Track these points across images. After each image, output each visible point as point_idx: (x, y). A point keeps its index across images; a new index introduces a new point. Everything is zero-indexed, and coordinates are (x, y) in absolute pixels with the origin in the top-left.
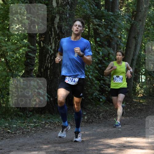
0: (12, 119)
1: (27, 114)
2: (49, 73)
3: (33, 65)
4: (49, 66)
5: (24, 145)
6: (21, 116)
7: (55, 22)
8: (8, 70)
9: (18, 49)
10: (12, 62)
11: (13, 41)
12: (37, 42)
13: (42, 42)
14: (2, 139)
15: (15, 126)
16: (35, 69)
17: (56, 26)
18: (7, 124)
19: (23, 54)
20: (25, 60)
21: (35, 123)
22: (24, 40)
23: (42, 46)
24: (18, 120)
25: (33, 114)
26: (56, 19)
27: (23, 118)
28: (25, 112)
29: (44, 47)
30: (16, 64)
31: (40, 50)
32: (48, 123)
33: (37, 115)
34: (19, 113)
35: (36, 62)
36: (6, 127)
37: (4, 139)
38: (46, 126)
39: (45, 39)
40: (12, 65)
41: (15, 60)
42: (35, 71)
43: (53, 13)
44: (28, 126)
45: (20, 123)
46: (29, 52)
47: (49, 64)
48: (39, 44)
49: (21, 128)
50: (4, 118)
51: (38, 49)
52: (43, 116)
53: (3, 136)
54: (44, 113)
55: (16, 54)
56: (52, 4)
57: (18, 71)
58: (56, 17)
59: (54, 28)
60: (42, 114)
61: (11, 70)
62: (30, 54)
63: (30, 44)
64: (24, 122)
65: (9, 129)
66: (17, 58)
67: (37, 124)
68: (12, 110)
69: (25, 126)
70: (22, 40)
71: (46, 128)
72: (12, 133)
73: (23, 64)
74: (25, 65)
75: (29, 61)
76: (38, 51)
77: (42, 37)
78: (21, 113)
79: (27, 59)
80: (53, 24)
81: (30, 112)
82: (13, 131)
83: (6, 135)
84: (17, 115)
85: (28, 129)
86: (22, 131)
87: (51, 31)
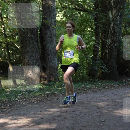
0: (86, 83)
1: (95, 80)
2: (107, 56)
3: (98, 52)
4: (108, 52)
5: (93, 98)
6: (92, 81)
7: (111, 26)
8: (84, 55)
9: (89, 42)
10: (86, 50)
11: (86, 38)
12: (100, 38)
13: (103, 38)
14: (81, 94)
15: (88, 86)
16: (99, 54)
17: (111, 28)
18: (84, 86)
19: (92, 45)
20: (93, 48)
21: (100, 85)
22: (93, 37)
23: (103, 40)
24: (90, 83)
25: (98, 80)
26: (111, 24)
27: (93, 82)
28: (94, 78)
29: (104, 41)
30: (88, 51)
31: (102, 42)
32: (107, 85)
33: (101, 81)
34: (90, 79)
35: (100, 50)
36: (83, 87)
37: (82, 94)
38: (106, 87)
39: (105, 36)
40: (86, 52)
41: (88, 49)
42: (99, 55)
43: (110, 21)
44: (95, 87)
45: (91, 85)
46: (95, 44)
47: (108, 51)
48: (102, 39)
49: (92, 88)
50: (81, 82)
51: (101, 42)
52: (104, 81)
53: (82, 93)
54: (105, 79)
55: (88, 45)
56: (109, 16)
57: (89, 55)
58: (111, 23)
59: (111, 30)
60: (104, 80)
61: (85, 55)
62: (96, 45)
63: (96, 40)
64: (93, 85)
65: (85, 88)
66: (89, 48)
67: (101, 86)
68: (86, 78)
69: (94, 87)
70: (92, 37)
71: (106, 88)
72: (86, 91)
73: (92, 51)
74: (93, 51)
75: (95, 49)
76: (101, 43)
77: (103, 35)
78: (91, 79)
79: (94, 48)
80: (110, 27)
81: (97, 78)
82: (87, 90)
83: (83, 91)
84: (89, 80)
85: (96, 88)
86: (92, 90)
87: (109, 31)
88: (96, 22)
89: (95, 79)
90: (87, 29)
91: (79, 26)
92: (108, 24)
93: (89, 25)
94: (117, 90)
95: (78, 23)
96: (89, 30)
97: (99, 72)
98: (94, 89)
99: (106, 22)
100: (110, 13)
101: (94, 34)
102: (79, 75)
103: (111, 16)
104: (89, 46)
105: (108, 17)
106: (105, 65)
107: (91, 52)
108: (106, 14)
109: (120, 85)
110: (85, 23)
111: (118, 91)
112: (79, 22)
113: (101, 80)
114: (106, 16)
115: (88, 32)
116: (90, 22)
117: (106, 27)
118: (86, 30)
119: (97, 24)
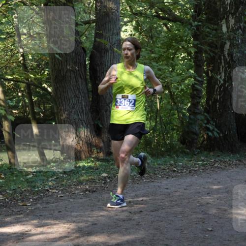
0: (177, 156)
1: (194, 152)
2: (218, 106)
3: (200, 98)
4: (218, 98)
5: (191, 185)
6: (188, 154)
7: (225, 49)
8: (173, 104)
9: (183, 80)
10: (177, 94)
11: (178, 71)
12: (204, 72)
13: (210, 72)
14: (168, 178)
15: (181, 164)
16: (202, 101)
17: (226, 53)
18: (173, 162)
19: (189, 85)
20: (191, 92)
21: (203, 161)
22: (190, 70)
23: (210, 75)
24: (184, 157)
25: (200, 151)
26: (226, 45)
27: (190, 156)
28: (192, 148)
29: (212, 77)
30: (181, 97)
31: (207, 80)
32: (217, 162)
33: (205, 153)
34: (185, 150)
35: (203, 94)
36: (171, 165)
37: (170, 178)
38: (216, 165)
39: (213, 68)
40: (177, 98)
41: (180, 92)
42: (202, 103)
43: (223, 39)
44: (195, 164)
45: (187, 161)
46: (195, 84)
47: (218, 96)
48: (207, 73)
49: (188, 167)
50: (168, 155)
51: (205, 80)
52: (211, 153)
53: (169, 175)
54: (213, 150)
55: (181, 85)
56: (221, 29)
57: (183, 104)
58: (225, 43)
59: (224, 56)
60: (211, 151)
61: (175, 103)
62: (196, 86)
63: (197, 75)
64: (191, 160)
65: (175, 167)
66: (182, 90)
67: (205, 163)
68: (177, 147)
69: (192, 165)
70: (188, 70)
71: (216, 167)
72: (178, 172)
73: (189, 97)
74: (191, 97)
75: (195, 93)
76: (206, 82)
77: (210, 66)
78: (187, 150)
79: (193, 91)
80: (222, 51)
81: (198, 149)
82: (179, 170)
83: (172, 173)
84: (183, 152)
85: (196, 167)
86: (189, 170)
87: (221, 59)
88: (196, 42)
89: (194, 149)
90: (179, 55)
91: (164, 50)
92: (219, 46)
93: (183, 47)
94: (236, 170)
95: (161, 44)
96: (184, 57)
97: (203, 136)
98: (192, 168)
99: (216, 41)
100: (223, 25)
101: (193, 64)
102: (163, 142)
103: (224, 29)
104: (183, 86)
105: (219, 32)
106: (214, 124)
107: (187, 97)
108: (216, 27)
109: (241, 160)
110: (175, 43)
111: (238, 172)
112: (165, 42)
113: (206, 151)
114: (216, 30)
115: (181, 61)
116: (186, 41)
117: (216, 51)
118: (178, 57)
119: (199, 45)
